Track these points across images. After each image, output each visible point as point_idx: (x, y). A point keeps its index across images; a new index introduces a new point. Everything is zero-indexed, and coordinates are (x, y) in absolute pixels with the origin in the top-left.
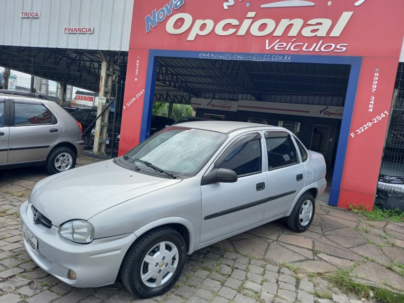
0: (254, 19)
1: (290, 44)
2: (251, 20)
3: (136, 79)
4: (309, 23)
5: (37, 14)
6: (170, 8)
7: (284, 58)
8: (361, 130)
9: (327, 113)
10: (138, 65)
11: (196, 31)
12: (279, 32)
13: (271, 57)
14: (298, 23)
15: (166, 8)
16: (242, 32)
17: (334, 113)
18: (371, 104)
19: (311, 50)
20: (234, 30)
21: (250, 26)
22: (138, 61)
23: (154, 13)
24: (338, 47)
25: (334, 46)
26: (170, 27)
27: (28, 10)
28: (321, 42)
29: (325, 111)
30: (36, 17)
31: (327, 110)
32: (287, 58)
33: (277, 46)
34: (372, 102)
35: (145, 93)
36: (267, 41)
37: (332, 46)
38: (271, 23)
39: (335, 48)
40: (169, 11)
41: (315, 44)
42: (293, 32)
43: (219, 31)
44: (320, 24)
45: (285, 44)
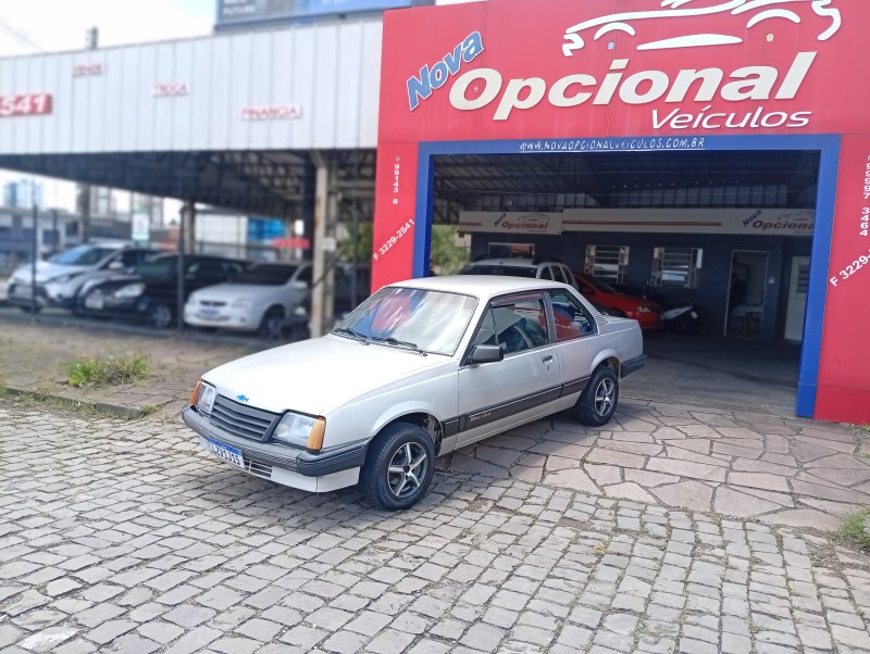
0: (626, 73)
1: (701, 115)
2: (620, 75)
3: (395, 201)
4: (734, 75)
5: (184, 88)
6: (457, 60)
7: (690, 142)
8: (848, 272)
9: (758, 224)
10: (397, 173)
11: (510, 101)
12: (677, 95)
13: (664, 143)
14: (712, 76)
15: (448, 60)
16: (603, 97)
17: (774, 223)
18: (864, 221)
19: (742, 125)
20: (588, 95)
21: (618, 87)
22: (397, 166)
23: (425, 71)
24: (793, 117)
25: (785, 116)
26: (457, 98)
27: (165, 80)
28: (760, 109)
29: (755, 220)
30: (181, 92)
31: (758, 218)
32: (697, 143)
33: (674, 121)
34: (866, 218)
35: (415, 228)
36: (655, 113)
37: (781, 116)
38: (659, 79)
39: (788, 120)
40: (453, 67)
41: (749, 115)
42: (705, 94)
43: (557, 98)
44: (756, 76)
45: (690, 117)
